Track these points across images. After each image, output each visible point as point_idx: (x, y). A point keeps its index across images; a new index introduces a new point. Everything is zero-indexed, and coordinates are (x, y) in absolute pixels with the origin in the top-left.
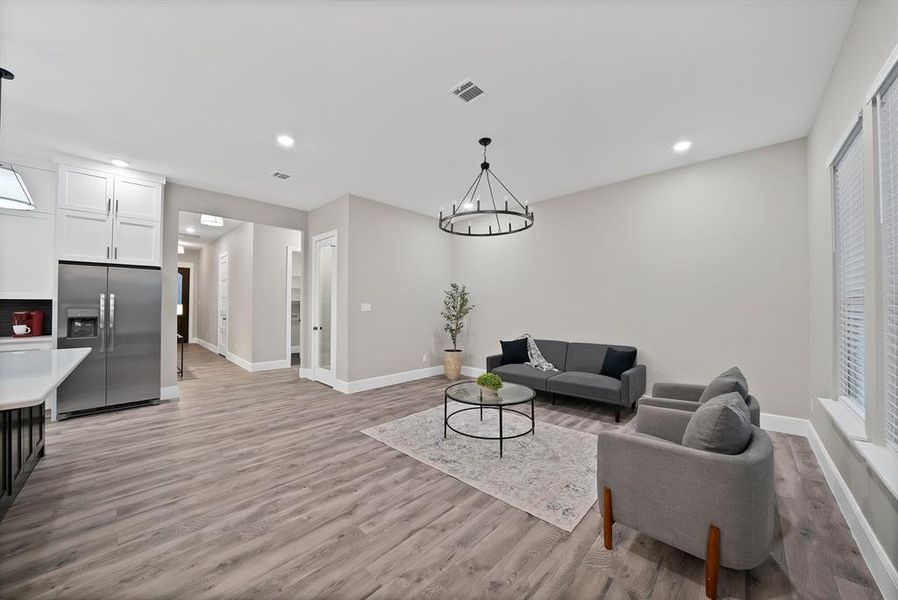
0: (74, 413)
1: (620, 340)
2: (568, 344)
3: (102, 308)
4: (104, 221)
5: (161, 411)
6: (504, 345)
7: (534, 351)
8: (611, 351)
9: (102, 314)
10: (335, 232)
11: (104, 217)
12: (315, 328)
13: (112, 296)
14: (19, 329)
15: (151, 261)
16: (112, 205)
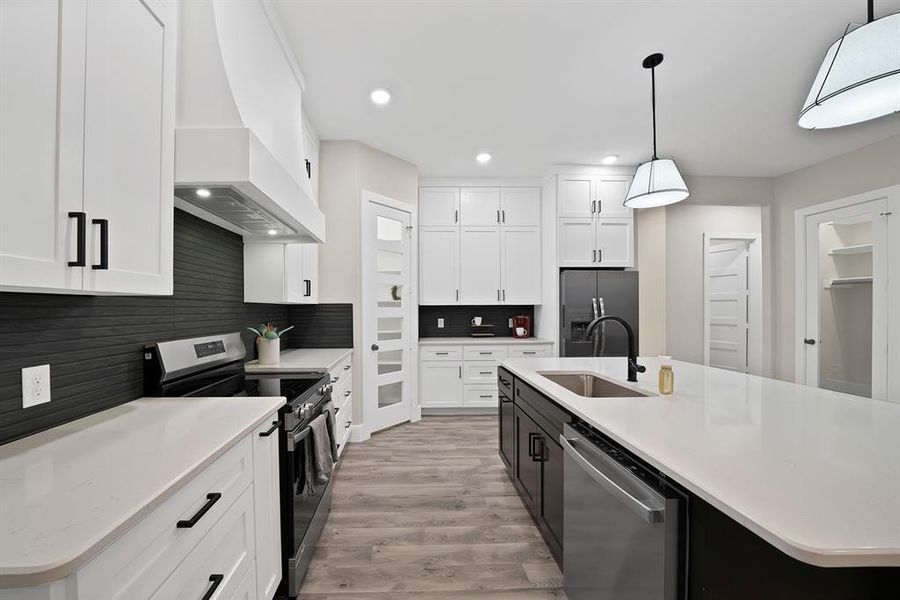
4: (589, 224)
13: (601, 300)
14: (520, 331)
15: (626, 262)
16: (596, 206)
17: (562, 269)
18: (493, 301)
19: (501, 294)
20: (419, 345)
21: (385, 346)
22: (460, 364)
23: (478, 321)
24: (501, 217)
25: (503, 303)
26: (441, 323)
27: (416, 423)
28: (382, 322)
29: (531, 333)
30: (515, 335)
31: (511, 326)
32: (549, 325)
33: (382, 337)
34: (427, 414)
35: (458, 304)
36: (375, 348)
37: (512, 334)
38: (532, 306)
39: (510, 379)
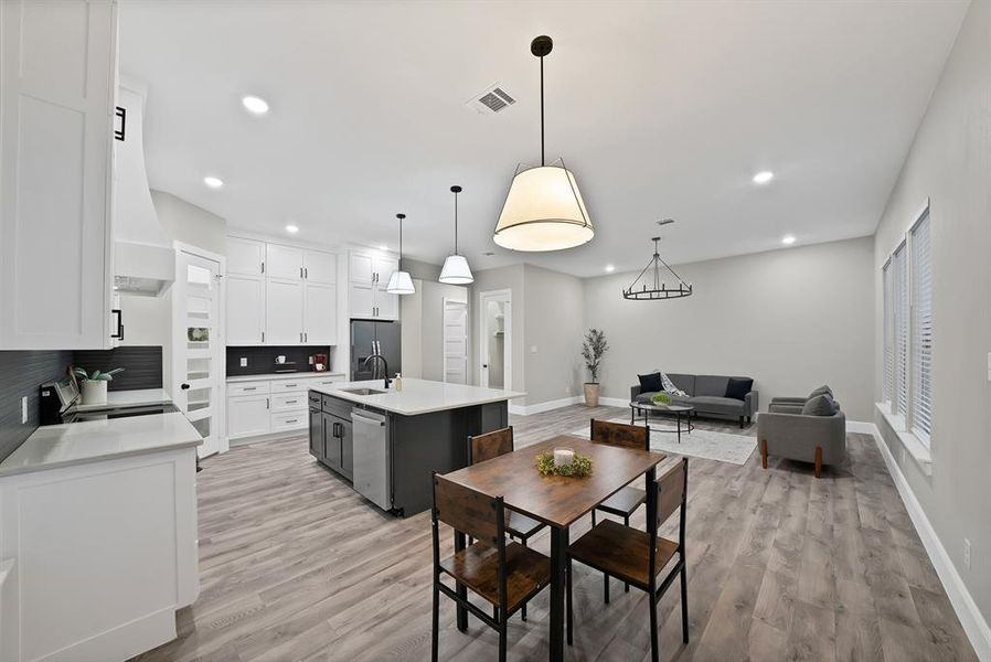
1: (738, 372)
2: (695, 377)
4: (371, 289)
6: (641, 378)
7: (666, 382)
8: (731, 381)
10: (509, 291)
11: (371, 286)
12: (485, 366)
13: (378, 342)
14: (319, 366)
15: (393, 316)
16: (375, 277)
17: (352, 320)
18: (296, 342)
19: (303, 336)
20: (227, 383)
21: (195, 385)
22: (267, 397)
23: (282, 360)
24: (304, 274)
25: (305, 344)
26: (244, 362)
27: (225, 453)
28: (192, 363)
29: (328, 368)
30: (316, 371)
31: (311, 362)
32: (342, 361)
33: (191, 377)
34: (235, 446)
35: (264, 345)
36: (185, 387)
37: (312, 369)
38: (329, 347)
39: (319, 397)
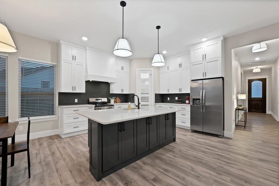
0: (195, 131)
3: (201, 95)
4: (202, 63)
5: (219, 142)
9: (201, 97)
11: (202, 62)
13: (204, 91)
14: (187, 102)
15: (218, 75)
16: (204, 56)
18: (178, 92)
19: (180, 90)
20: (155, 104)
24: (180, 66)
25: (181, 93)
26: (169, 99)
35: (168, 93)
